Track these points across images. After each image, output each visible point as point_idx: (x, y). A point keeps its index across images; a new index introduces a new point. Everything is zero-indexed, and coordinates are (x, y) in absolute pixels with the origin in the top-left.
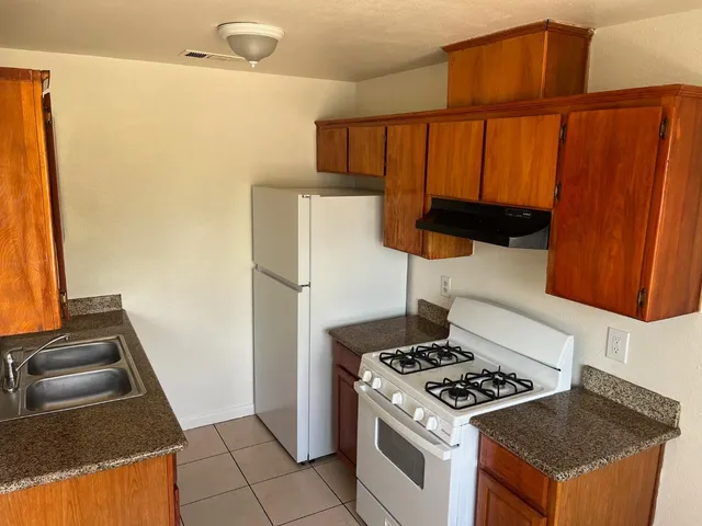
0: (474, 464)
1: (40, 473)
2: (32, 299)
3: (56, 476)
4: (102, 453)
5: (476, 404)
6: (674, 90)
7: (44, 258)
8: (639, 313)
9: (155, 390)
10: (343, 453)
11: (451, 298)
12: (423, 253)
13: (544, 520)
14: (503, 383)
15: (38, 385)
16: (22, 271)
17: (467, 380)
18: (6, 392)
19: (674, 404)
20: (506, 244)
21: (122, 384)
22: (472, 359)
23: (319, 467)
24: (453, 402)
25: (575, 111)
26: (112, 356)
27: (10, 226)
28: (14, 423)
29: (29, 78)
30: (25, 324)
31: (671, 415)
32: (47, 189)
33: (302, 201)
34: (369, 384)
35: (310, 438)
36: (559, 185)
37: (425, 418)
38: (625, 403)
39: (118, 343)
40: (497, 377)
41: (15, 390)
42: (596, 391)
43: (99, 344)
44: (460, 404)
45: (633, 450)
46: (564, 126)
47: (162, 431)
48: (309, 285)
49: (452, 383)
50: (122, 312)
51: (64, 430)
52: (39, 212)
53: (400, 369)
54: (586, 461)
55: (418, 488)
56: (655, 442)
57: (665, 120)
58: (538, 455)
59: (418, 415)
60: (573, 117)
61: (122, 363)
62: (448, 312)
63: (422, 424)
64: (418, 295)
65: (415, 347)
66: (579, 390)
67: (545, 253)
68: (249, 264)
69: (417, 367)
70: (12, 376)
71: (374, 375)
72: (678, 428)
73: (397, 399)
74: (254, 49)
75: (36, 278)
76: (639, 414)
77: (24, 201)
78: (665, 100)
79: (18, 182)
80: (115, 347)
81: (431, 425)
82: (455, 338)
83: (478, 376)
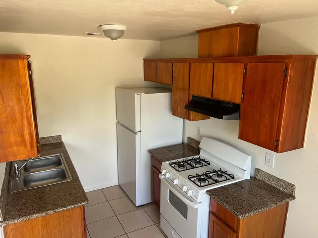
0: (208, 210)
1: (30, 214)
2: (26, 146)
3: (37, 215)
4: (55, 206)
5: (209, 185)
6: (290, 57)
7: (30, 129)
8: (275, 149)
9: (76, 178)
10: (155, 202)
11: (201, 137)
12: (189, 119)
13: (235, 234)
14: (221, 175)
15: (28, 176)
16: (22, 135)
17: (206, 174)
18: (15, 179)
19: (292, 186)
20: (221, 118)
21: (62, 175)
22: (209, 164)
23: (145, 208)
24: (199, 184)
25: (250, 62)
26: (58, 163)
27: (16, 118)
28: (19, 193)
29: (22, 58)
30: (23, 156)
31: (291, 191)
32: (31, 102)
33: (137, 96)
34: (165, 175)
35: (141, 196)
36: (244, 94)
37: (188, 191)
38: (273, 185)
39: (60, 156)
40: (219, 173)
41: (19, 178)
42: (261, 179)
43: (53, 157)
44: (202, 185)
45: (273, 206)
46: (246, 69)
47: (78, 197)
48: (140, 132)
49: (199, 176)
50: (62, 143)
51: (40, 196)
52: (27, 111)
53: (178, 169)
54: (253, 210)
55: (185, 219)
56: (284, 202)
57: (286, 69)
58: (233, 208)
59: (185, 189)
60: (249, 65)
61: (62, 166)
62: (200, 143)
63: (186, 193)
64: (188, 135)
65: (185, 159)
66: (253, 178)
67: (238, 122)
68: (115, 121)
69: (185, 168)
70: (17, 172)
71: (167, 172)
72: (294, 196)
73: (176, 182)
74: (114, 35)
75: (27, 137)
76: (278, 189)
77: (21, 107)
78: (286, 61)
79: (19, 100)
80: (59, 159)
81: (190, 194)
82: (202, 155)
83: (211, 172)
